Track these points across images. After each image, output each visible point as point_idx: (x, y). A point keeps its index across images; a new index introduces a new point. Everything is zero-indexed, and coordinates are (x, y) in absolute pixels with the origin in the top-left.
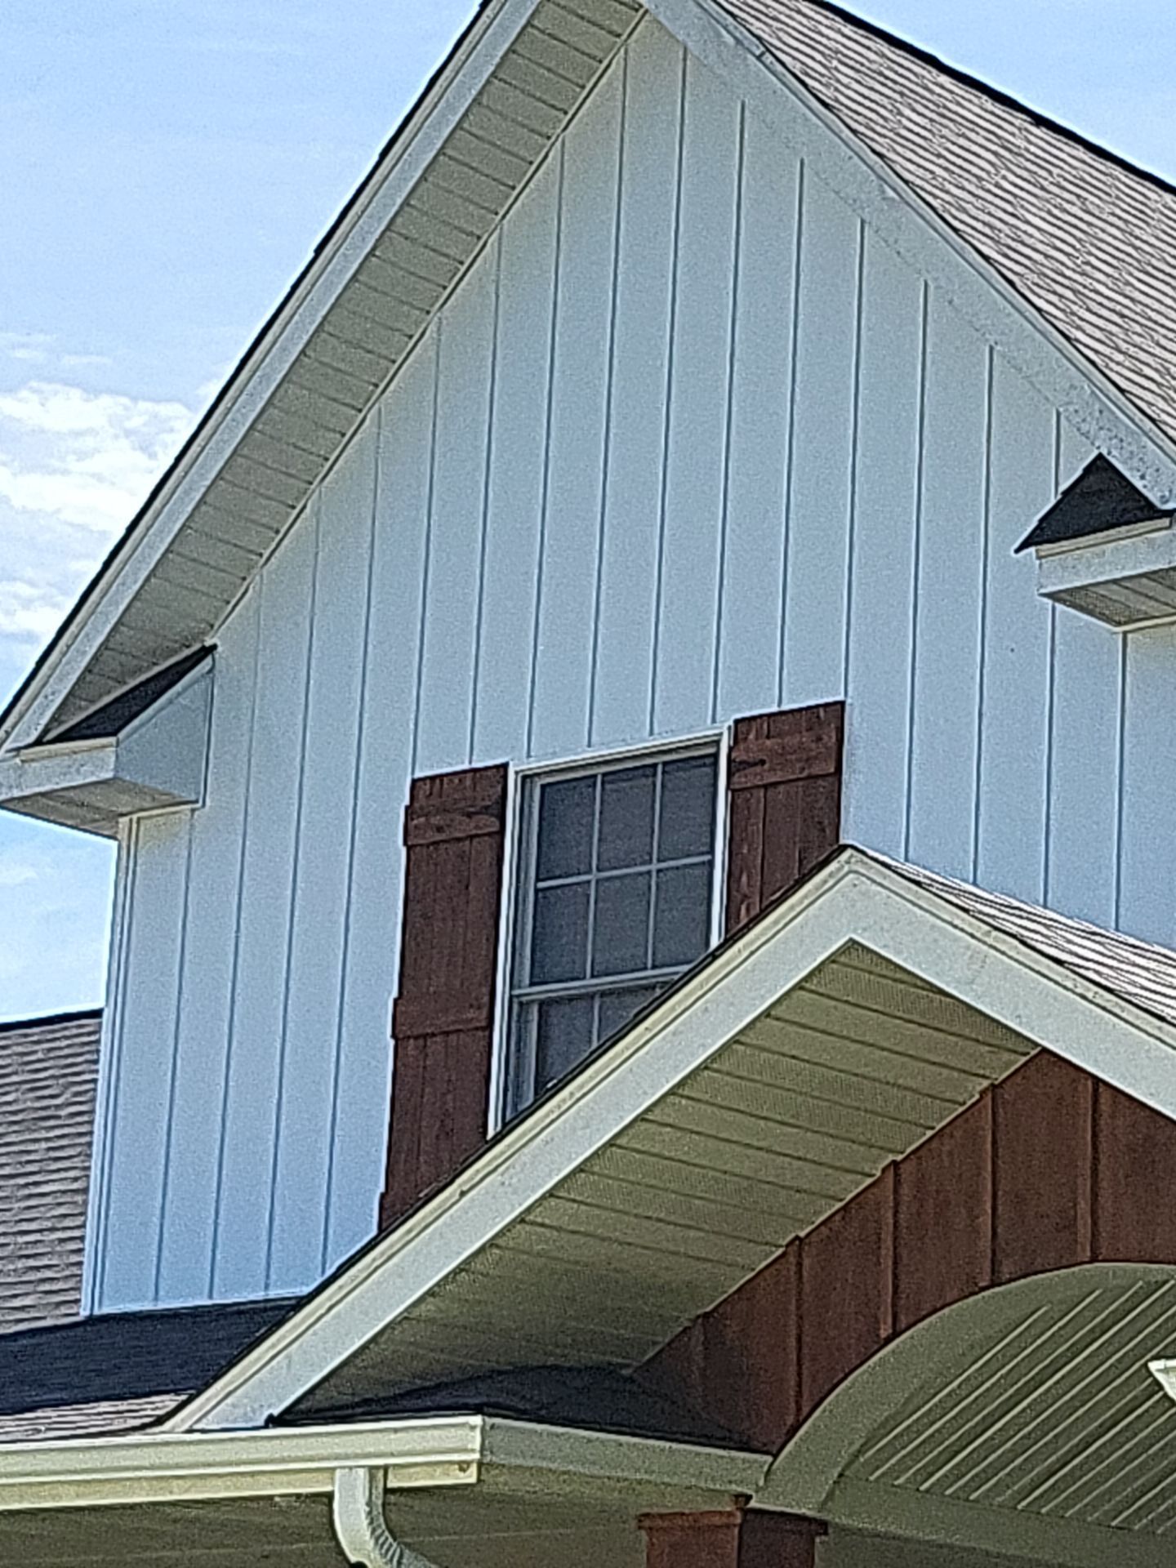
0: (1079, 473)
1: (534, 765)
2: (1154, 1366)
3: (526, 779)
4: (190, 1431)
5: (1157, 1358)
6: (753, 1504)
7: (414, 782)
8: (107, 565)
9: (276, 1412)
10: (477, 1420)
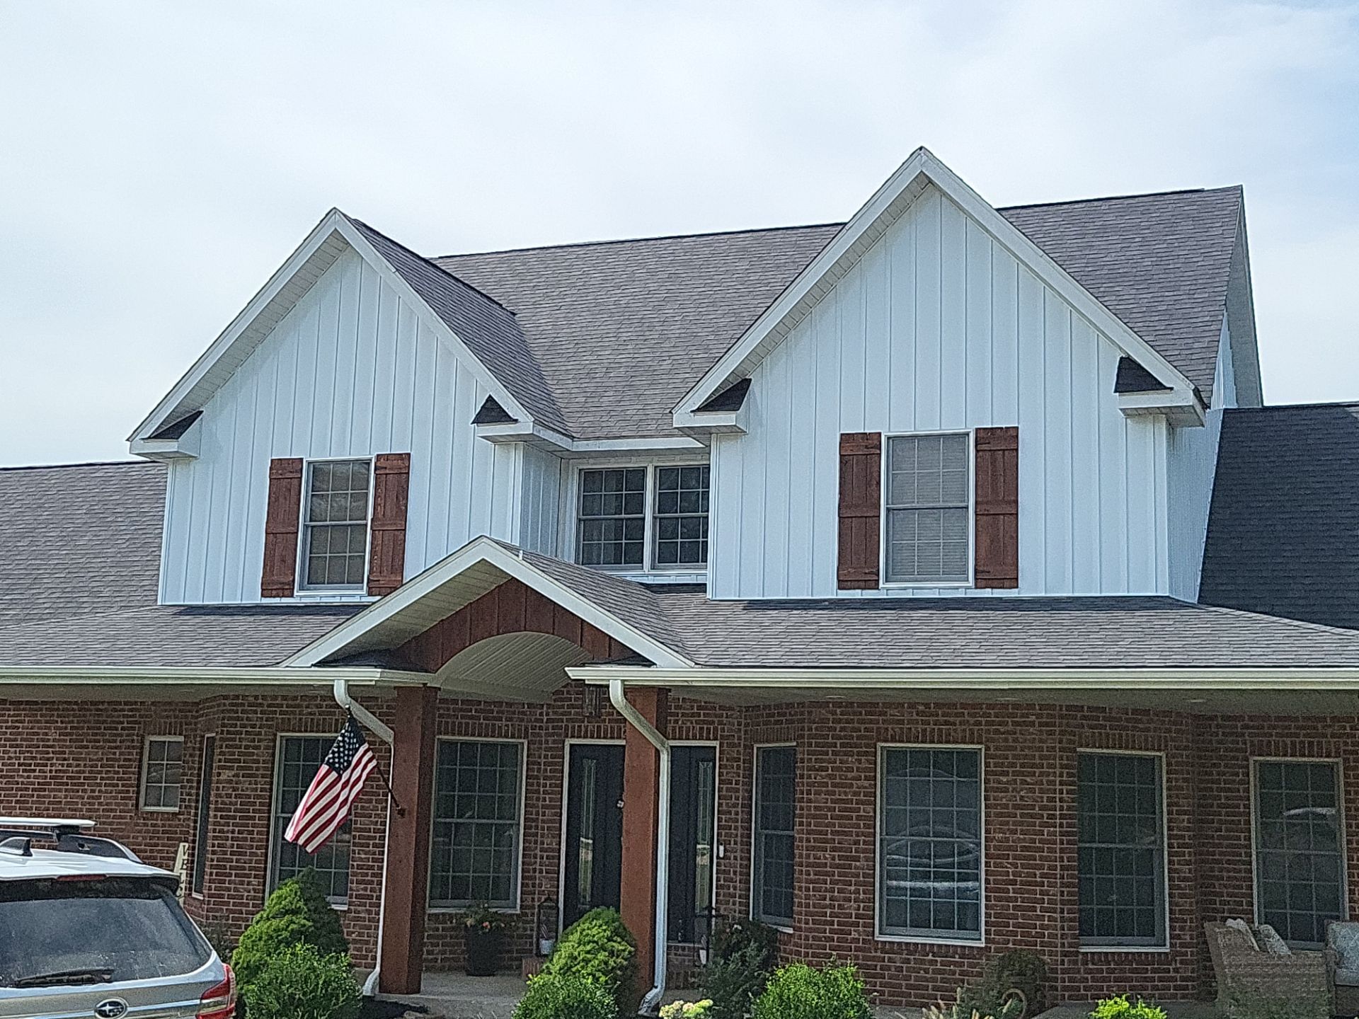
0: (484, 401)
1: (311, 459)
2: (566, 669)
3: (309, 463)
4: (287, 667)
5: (568, 666)
6: (429, 685)
7: (272, 460)
8: (174, 388)
9: (314, 663)
10: (380, 670)
